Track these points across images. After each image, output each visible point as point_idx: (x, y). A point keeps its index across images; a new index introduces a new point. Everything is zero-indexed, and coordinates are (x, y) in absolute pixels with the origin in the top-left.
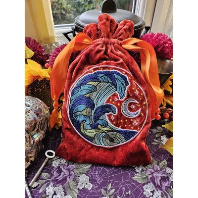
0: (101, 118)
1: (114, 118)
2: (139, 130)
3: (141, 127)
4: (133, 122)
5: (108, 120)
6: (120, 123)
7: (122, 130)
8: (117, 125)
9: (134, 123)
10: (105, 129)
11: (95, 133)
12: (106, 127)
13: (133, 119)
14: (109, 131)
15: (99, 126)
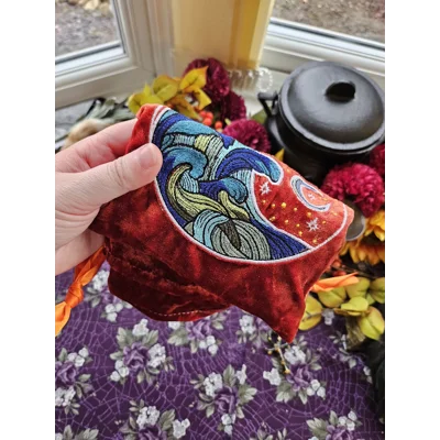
0: (238, 175)
1: (268, 190)
2: (315, 245)
3: (323, 240)
4: (309, 220)
5: (251, 187)
6: (279, 208)
7: (275, 228)
8: (267, 211)
9: (310, 225)
10: (234, 207)
11: (203, 207)
12: (238, 203)
13: (314, 213)
14: (240, 217)
15: (223, 194)
